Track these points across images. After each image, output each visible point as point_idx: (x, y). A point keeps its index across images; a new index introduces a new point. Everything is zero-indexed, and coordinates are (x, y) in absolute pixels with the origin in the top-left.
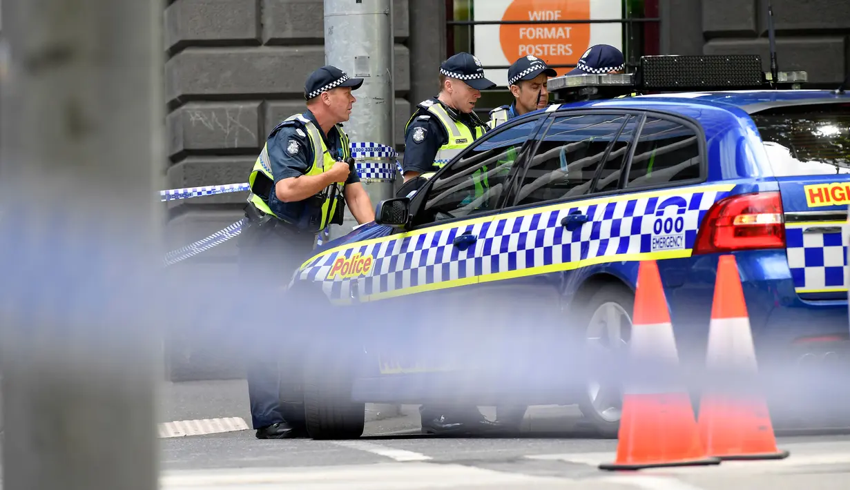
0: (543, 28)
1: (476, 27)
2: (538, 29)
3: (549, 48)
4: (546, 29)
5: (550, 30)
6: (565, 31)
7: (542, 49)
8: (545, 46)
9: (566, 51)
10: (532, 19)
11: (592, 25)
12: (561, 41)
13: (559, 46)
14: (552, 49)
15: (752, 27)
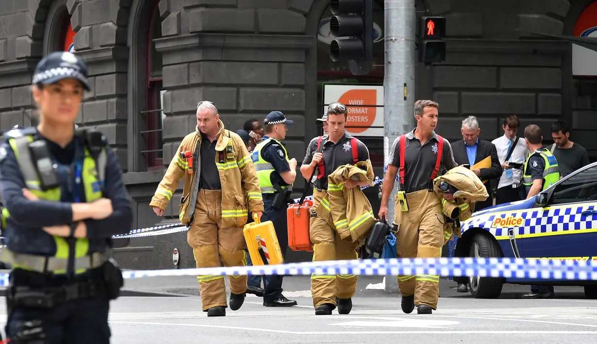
0: (355, 108)
1: (325, 106)
2: (353, 109)
3: (357, 118)
4: (357, 109)
5: (358, 110)
6: (365, 110)
7: (355, 118)
8: (356, 117)
9: (365, 119)
10: (350, 104)
11: (377, 108)
12: (362, 115)
13: (362, 117)
14: (359, 119)
15: (457, 112)
